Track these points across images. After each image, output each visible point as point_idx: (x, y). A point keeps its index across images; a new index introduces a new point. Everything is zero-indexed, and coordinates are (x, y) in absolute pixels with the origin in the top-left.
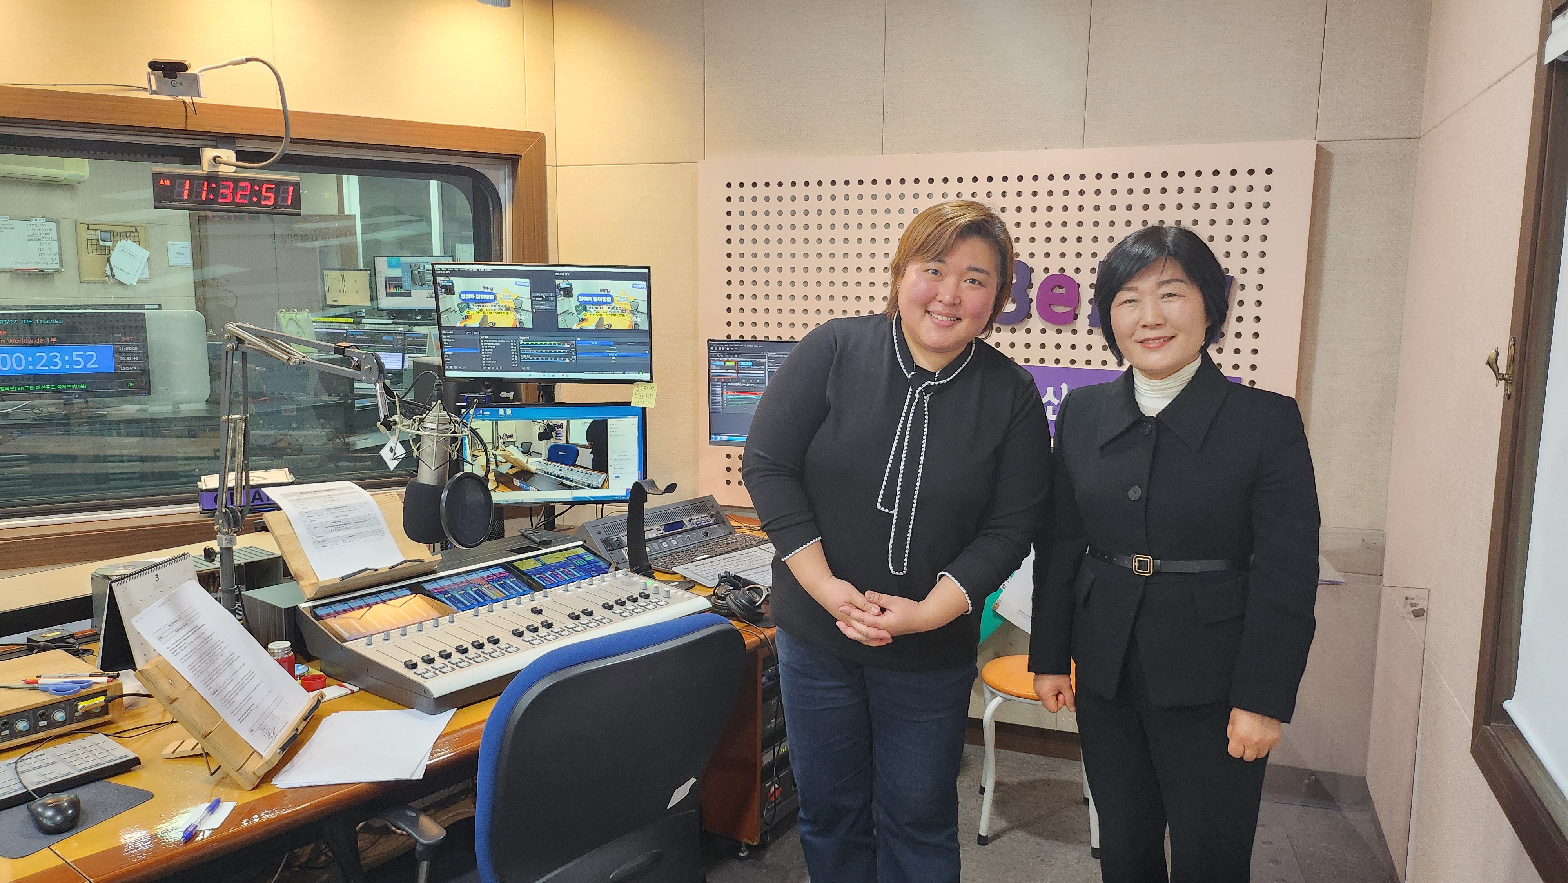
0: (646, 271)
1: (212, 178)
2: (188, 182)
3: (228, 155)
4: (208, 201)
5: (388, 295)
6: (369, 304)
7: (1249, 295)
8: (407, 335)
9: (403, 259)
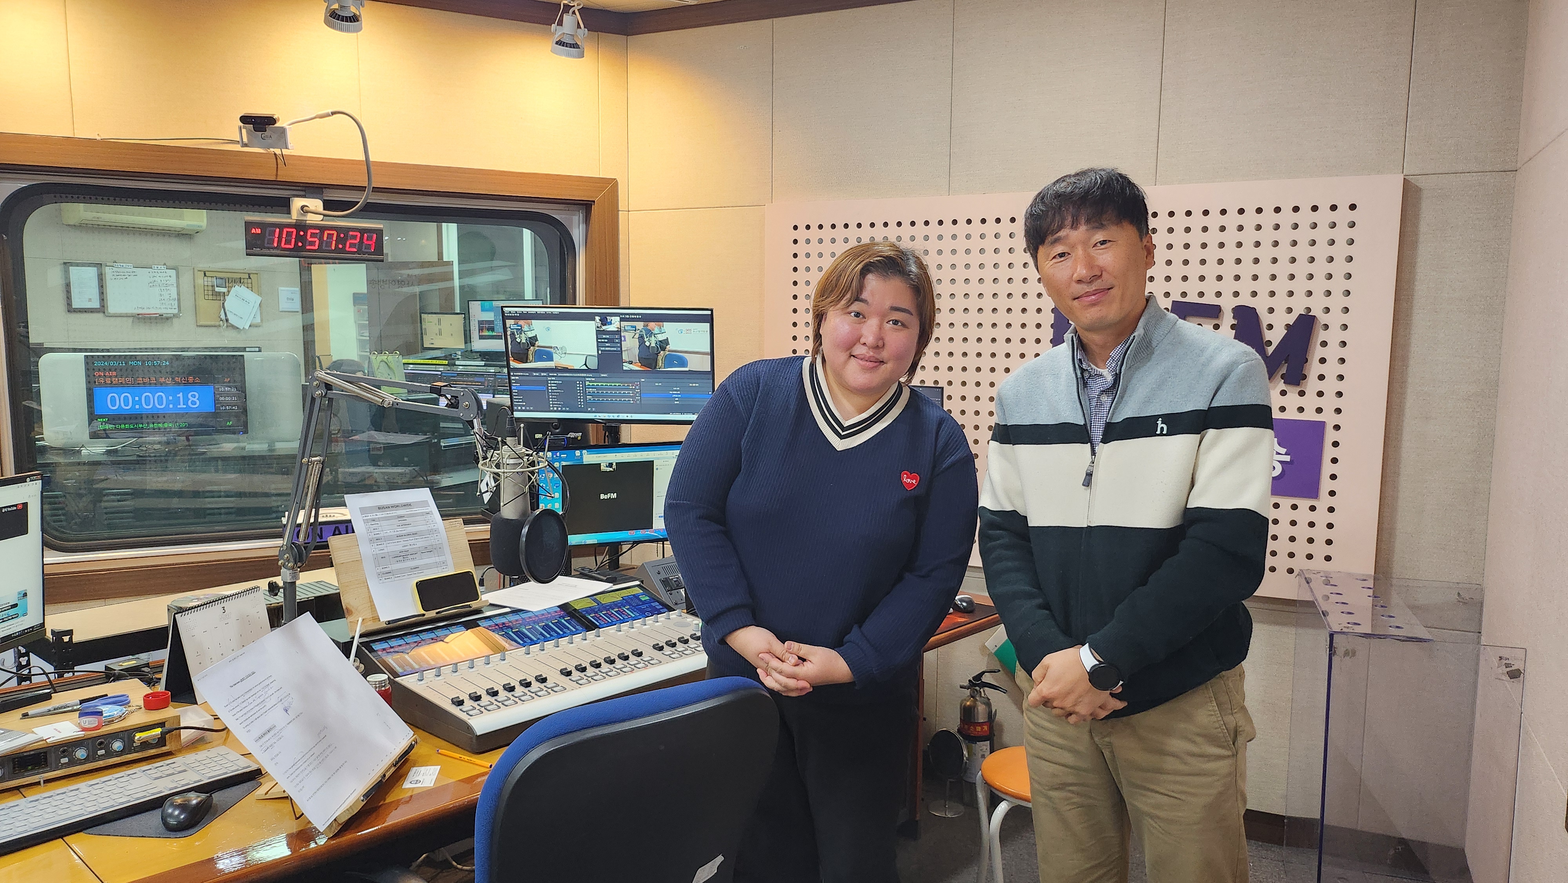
0: (709, 312)
1: (301, 226)
2: (278, 230)
3: (316, 204)
4: (296, 249)
5: (482, 337)
6: (463, 346)
7: (1333, 336)
8: (498, 376)
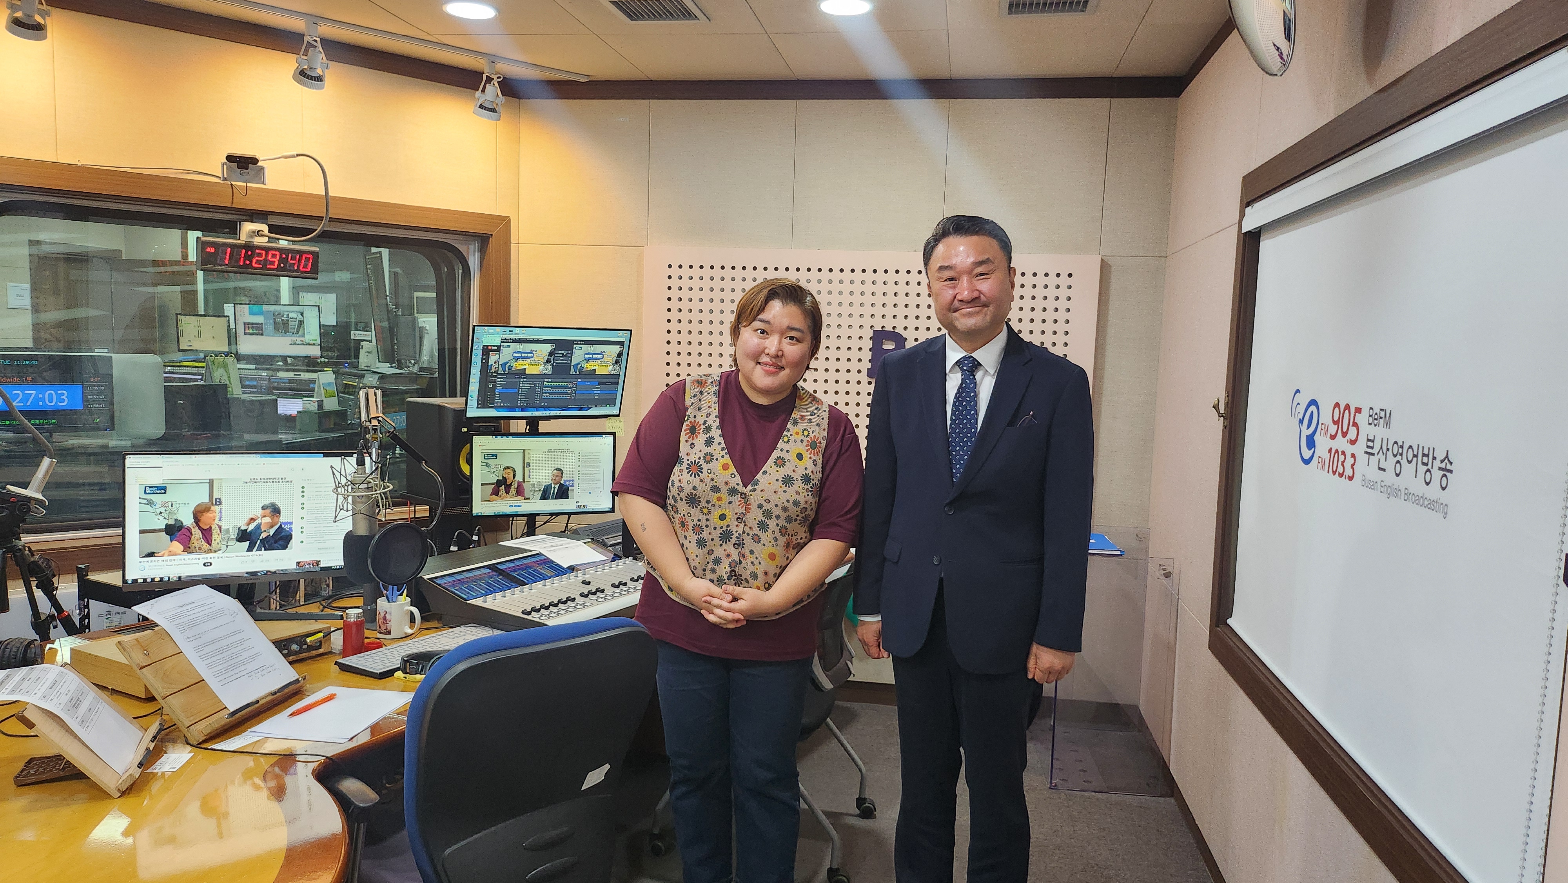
1: (249, 247)
2: (229, 250)
3: (263, 228)
4: (244, 266)
6: (226, 349)
9: (265, 308)
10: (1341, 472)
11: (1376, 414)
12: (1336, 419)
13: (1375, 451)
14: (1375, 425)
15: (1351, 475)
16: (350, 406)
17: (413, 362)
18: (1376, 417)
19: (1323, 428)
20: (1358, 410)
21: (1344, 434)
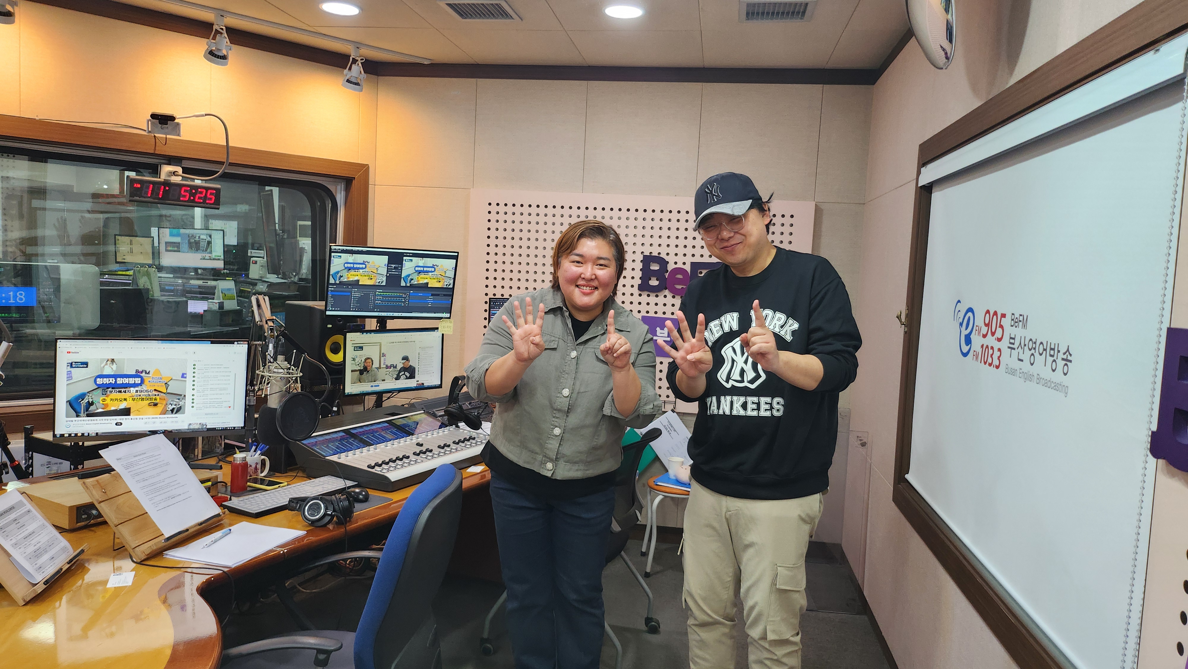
0: (457, 254)
1: (166, 183)
2: (151, 186)
3: (177, 170)
4: (163, 198)
6: (150, 262)
9: (182, 231)
10: (990, 362)
11: (1017, 318)
12: (987, 322)
13: (1015, 346)
14: (1016, 327)
15: (997, 365)
16: (245, 307)
17: (294, 274)
18: (1016, 321)
19: (977, 329)
20: (1004, 316)
21: (993, 334)
